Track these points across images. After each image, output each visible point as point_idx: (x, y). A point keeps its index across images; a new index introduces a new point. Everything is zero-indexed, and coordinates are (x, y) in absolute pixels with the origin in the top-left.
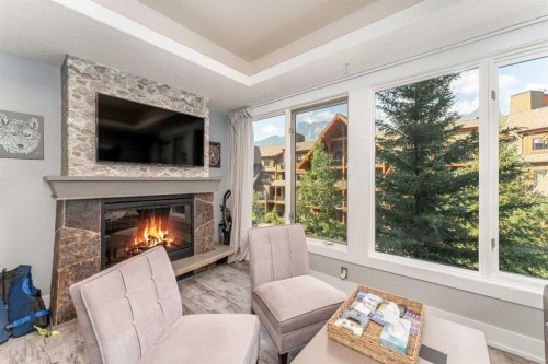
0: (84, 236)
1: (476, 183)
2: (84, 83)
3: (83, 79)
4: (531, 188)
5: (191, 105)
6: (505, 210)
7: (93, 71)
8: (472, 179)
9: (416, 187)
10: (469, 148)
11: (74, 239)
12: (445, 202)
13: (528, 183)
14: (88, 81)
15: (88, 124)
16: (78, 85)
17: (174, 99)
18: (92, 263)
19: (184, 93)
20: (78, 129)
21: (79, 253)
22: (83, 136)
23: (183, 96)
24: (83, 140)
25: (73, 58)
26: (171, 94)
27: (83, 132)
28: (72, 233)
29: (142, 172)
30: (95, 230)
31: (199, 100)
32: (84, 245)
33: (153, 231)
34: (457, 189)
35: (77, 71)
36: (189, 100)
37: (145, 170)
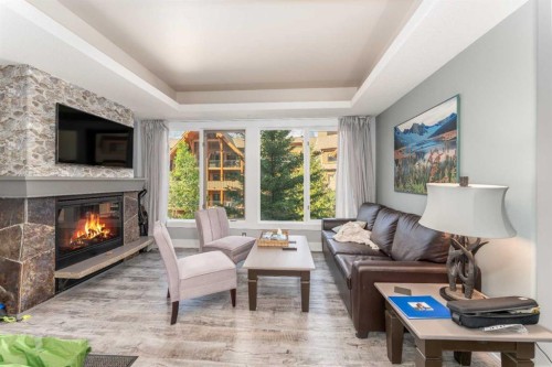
0: (43, 231)
1: (302, 182)
2: (41, 92)
3: (41, 88)
4: (327, 186)
5: (121, 115)
6: (314, 197)
7: (48, 81)
8: (300, 180)
9: (273, 185)
10: (299, 160)
11: (35, 233)
12: (286, 195)
13: (325, 182)
14: (45, 90)
15: (45, 129)
16: (37, 94)
17: (109, 110)
18: (49, 255)
19: (116, 105)
20: (36, 133)
21: (38, 246)
22: (41, 139)
23: (115, 108)
24: (41, 143)
25: (32, 69)
26: (107, 105)
27: (40, 136)
28: (33, 228)
29: (86, 174)
30: (51, 225)
31: (127, 111)
32: (42, 239)
33: (92, 225)
34: (293, 186)
35: (36, 81)
36: (120, 111)
37: (87, 171)
